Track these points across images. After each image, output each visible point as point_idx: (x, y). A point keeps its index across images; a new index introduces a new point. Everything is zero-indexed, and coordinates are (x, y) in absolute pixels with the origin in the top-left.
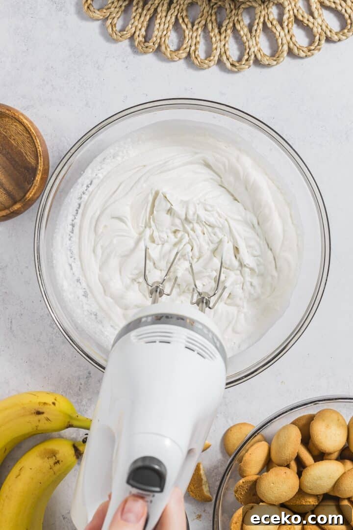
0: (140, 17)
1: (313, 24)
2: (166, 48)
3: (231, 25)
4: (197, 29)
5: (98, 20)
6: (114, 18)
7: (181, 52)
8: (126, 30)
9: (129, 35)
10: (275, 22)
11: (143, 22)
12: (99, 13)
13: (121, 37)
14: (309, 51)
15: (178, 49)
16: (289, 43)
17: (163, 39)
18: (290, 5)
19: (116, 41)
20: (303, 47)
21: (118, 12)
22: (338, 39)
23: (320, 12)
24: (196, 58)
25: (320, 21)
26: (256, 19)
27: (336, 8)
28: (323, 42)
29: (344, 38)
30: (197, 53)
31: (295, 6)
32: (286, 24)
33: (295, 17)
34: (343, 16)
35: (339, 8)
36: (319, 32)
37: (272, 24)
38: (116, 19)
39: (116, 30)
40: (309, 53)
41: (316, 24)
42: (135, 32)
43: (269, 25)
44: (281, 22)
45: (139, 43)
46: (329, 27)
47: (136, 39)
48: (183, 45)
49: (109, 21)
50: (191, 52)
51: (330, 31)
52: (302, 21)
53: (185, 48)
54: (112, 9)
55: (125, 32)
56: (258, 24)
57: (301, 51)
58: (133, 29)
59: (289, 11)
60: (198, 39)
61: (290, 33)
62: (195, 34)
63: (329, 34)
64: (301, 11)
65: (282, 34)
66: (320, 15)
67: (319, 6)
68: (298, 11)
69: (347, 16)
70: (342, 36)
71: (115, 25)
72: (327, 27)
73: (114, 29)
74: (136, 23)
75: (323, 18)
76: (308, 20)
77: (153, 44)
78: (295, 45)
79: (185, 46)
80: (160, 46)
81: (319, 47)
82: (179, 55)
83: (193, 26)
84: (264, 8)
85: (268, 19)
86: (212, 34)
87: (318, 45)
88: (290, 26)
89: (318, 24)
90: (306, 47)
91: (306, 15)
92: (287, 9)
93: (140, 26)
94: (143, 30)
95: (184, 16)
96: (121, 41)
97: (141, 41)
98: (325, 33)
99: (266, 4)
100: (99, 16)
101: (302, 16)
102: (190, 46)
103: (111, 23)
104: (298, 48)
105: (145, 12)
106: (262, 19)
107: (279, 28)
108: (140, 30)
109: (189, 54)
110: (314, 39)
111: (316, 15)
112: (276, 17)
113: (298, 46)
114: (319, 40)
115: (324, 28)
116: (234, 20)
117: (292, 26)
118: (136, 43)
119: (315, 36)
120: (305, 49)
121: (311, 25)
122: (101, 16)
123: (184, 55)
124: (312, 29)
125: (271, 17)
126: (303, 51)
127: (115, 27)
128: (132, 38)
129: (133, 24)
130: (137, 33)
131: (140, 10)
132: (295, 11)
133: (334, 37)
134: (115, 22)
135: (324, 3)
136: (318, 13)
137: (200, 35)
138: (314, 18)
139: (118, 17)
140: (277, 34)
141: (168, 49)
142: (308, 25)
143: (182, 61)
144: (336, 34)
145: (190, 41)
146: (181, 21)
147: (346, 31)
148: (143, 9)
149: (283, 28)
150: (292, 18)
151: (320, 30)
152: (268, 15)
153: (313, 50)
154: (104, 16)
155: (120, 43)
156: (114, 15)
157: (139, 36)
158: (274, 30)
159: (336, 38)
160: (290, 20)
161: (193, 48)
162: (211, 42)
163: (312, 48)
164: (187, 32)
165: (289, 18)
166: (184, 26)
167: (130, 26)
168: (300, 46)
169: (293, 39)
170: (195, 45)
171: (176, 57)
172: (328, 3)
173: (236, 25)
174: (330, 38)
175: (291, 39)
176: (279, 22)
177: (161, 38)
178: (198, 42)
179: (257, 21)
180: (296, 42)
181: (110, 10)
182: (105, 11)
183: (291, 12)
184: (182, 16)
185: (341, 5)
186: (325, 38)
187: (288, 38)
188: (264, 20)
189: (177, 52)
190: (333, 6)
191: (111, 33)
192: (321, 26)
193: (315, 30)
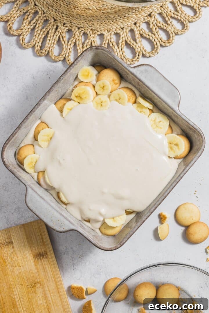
0: (39, 35)
1: (136, 46)
2: (52, 54)
3: (90, 43)
4: (71, 44)
5: (15, 36)
6: (24, 35)
7: (61, 56)
8: (31, 42)
9: (32, 45)
10: (114, 44)
11: (40, 38)
12: (16, 32)
13: (27, 46)
14: (133, 61)
15: (59, 55)
16: (121, 56)
17: (51, 49)
18: (123, 34)
19: (24, 48)
20: (129, 59)
21: (26, 32)
22: (149, 56)
23: (140, 39)
24: (69, 61)
25: (139, 45)
26: (103, 41)
27: (149, 38)
28: (141, 56)
29: (152, 55)
30: (69, 58)
31: (126, 35)
32: (120, 45)
33: (126, 41)
34: (153, 43)
35: (151, 38)
36: (139, 51)
37: (112, 45)
38: (25, 36)
39: (25, 42)
40: (132, 63)
41: (137, 46)
42: (35, 44)
43: (111, 45)
44: (118, 44)
45: (37, 50)
46: (144, 49)
47: (36, 48)
48: (62, 52)
49: (21, 37)
50: (66, 57)
51: (145, 51)
52: (130, 44)
53: (63, 55)
54: (24, 30)
55: (30, 44)
56: (105, 44)
57: (128, 61)
58: (35, 42)
59: (123, 38)
60: (71, 50)
61: (122, 50)
62: (69, 47)
63: (144, 52)
64: (129, 38)
65: (118, 50)
66: (140, 42)
67: (140, 36)
68: (127, 38)
69: (155, 43)
70: (151, 54)
71: (25, 39)
72: (143, 49)
73: (24, 41)
74: (36, 39)
75: (141, 43)
76: (133, 44)
77: (45, 51)
78: (125, 57)
79: (63, 53)
80: (49, 52)
81: (138, 59)
82: (59, 58)
83: (68, 42)
84: (109, 35)
85: (111, 41)
86: (78, 48)
87: (138, 58)
88: (123, 46)
89: (138, 46)
90: (131, 59)
91: (132, 41)
92: (122, 37)
93: (38, 41)
94: (40, 43)
95: (63, 37)
96: (27, 49)
97: (38, 49)
98: (142, 52)
99: (110, 33)
100: (16, 33)
101: (130, 42)
102: (66, 54)
103: (22, 38)
104: (126, 59)
105: (42, 33)
106: (107, 41)
107: (116, 47)
108: (38, 43)
109: (65, 58)
110: (136, 54)
111: (138, 41)
112: (115, 41)
113: (126, 58)
114: (139, 55)
115: (142, 49)
116: (91, 41)
117: (124, 47)
118: (36, 50)
119: (136, 53)
120: (130, 60)
121: (134, 47)
122: (17, 33)
123: (62, 59)
124: (135, 49)
125: (112, 41)
126: (129, 61)
127: (25, 40)
128: (34, 47)
129: (34, 39)
130: (37, 44)
131: (39, 32)
132: (126, 38)
133: (147, 54)
134: (25, 38)
135: (142, 35)
136: (139, 40)
137: (72, 48)
138: (136, 43)
139: (26, 34)
140: (115, 50)
141: (53, 55)
142: (133, 47)
143: (61, 62)
144: (148, 53)
145: (66, 51)
146: (61, 39)
147: (154, 51)
148: (41, 31)
149: (118, 48)
150: (124, 42)
151: (139, 50)
152: (111, 39)
153: (135, 61)
154: (18, 34)
155: (27, 50)
156: (24, 34)
157: (37, 46)
158: (113, 48)
159: (148, 55)
160: (123, 43)
161: (67, 55)
162: (78, 52)
163: (134, 60)
164: (64, 46)
165: (122, 42)
166: (63, 42)
167: (33, 40)
168: (127, 58)
169: (124, 54)
170: (69, 53)
171: (57, 60)
172: (145, 35)
173: (92, 44)
174: (145, 55)
175: (123, 54)
176: (117, 44)
177: (49, 48)
178: (71, 52)
179: (104, 42)
180: (126, 56)
181: (22, 30)
182: (19, 31)
183: (124, 39)
184: (62, 37)
185: (152, 37)
186: (142, 55)
187: (121, 53)
188: (108, 42)
189: (58, 57)
190: (148, 37)
191: (22, 43)
192: (140, 48)
193: (136, 50)
